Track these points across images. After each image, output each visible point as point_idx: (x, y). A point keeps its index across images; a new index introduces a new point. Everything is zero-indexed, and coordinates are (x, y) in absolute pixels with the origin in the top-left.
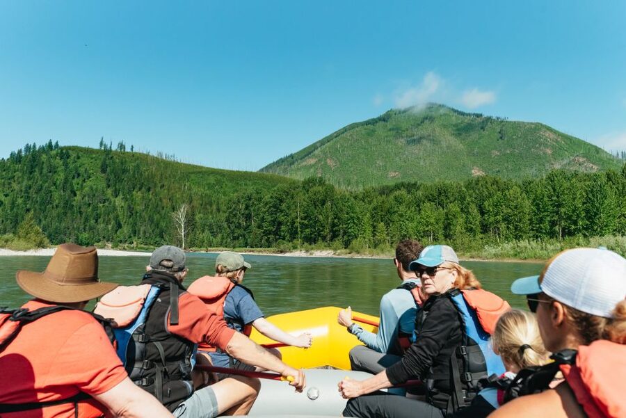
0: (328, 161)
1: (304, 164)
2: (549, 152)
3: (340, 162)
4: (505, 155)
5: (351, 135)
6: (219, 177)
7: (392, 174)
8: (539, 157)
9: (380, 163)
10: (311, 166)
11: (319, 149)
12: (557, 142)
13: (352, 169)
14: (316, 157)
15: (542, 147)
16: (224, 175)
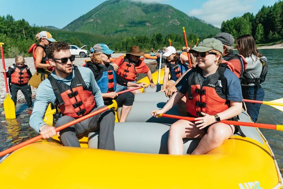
0: (98, 20)
1: (89, 21)
2: (170, 17)
3: (102, 21)
4: (157, 18)
5: (106, 9)
6: (68, 34)
7: (121, 26)
8: (166, 19)
9: (116, 21)
10: (92, 22)
11: (94, 15)
12: (173, 13)
13: (107, 24)
14: (93, 18)
15: (168, 15)
16: (70, 34)
